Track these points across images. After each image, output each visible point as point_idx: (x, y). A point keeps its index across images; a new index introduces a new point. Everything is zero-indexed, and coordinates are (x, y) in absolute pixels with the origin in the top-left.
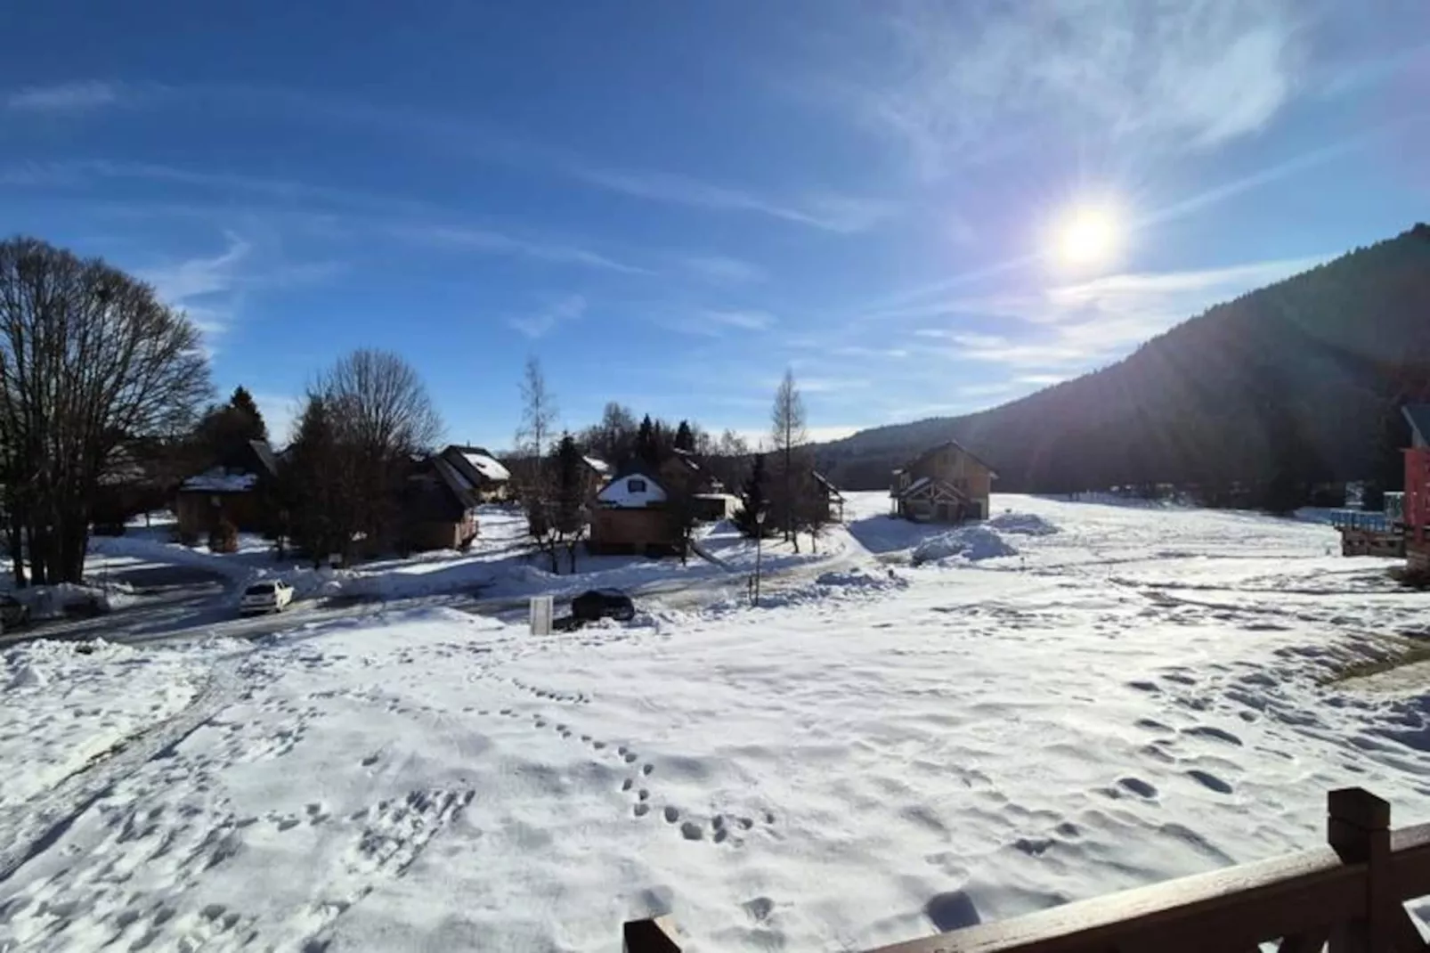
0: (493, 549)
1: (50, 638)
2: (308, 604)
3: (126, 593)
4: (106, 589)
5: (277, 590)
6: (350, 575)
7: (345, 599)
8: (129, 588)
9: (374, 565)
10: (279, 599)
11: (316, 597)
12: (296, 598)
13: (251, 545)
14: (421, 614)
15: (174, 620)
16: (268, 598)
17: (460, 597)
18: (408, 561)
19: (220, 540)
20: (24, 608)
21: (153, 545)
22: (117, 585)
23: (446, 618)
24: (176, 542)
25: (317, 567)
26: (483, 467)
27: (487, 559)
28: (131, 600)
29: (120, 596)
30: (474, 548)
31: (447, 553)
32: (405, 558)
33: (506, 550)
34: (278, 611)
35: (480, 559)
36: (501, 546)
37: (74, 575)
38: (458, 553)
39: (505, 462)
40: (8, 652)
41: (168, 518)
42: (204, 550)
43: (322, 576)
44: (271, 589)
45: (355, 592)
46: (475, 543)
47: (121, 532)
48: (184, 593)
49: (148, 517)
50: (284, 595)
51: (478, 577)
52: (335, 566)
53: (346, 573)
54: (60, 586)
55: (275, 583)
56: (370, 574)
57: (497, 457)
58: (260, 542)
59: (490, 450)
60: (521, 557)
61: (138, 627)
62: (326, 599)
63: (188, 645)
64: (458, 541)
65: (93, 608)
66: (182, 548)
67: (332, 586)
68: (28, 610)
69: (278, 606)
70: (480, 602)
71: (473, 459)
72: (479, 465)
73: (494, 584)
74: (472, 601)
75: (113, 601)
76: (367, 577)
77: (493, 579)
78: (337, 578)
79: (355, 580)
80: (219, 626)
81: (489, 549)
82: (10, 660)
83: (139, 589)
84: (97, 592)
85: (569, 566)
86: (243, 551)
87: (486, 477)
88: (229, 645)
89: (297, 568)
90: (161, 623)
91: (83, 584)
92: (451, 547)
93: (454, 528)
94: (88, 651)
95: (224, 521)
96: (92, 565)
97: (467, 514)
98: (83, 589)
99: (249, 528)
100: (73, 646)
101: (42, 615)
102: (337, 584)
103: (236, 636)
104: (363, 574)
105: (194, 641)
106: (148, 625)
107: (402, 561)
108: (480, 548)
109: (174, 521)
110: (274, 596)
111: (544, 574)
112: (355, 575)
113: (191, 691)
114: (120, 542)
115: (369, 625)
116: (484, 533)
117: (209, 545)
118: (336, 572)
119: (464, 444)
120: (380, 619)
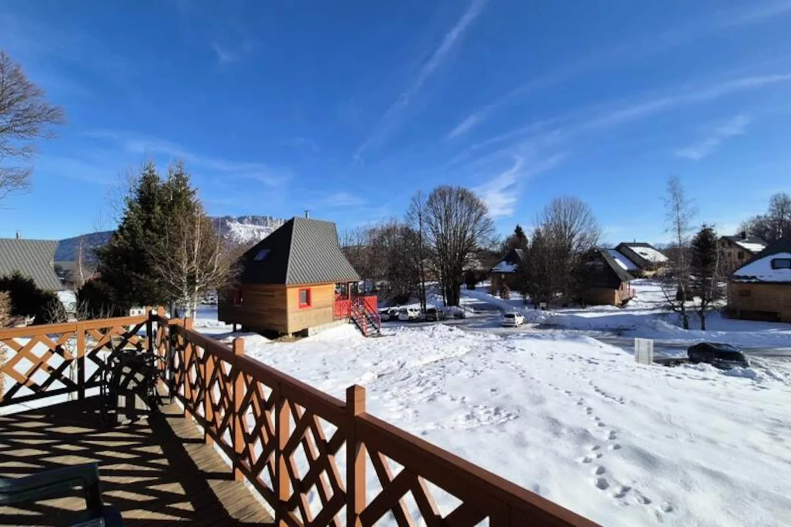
0: (644, 307)
1: (443, 324)
2: (529, 325)
3: (471, 312)
4: (465, 310)
5: (516, 317)
6: (550, 314)
7: (546, 326)
8: (472, 310)
9: (562, 311)
10: (516, 321)
11: (534, 322)
12: (525, 322)
13: (515, 296)
14: (574, 338)
15: (481, 325)
16: (512, 319)
17: (607, 334)
18: (585, 310)
19: (503, 294)
20: (444, 313)
21: (482, 294)
22: (470, 309)
23: (587, 342)
24: (489, 293)
25: (536, 308)
26: (646, 254)
27: (636, 313)
28: (472, 315)
29: (469, 313)
30: (630, 306)
31: (609, 307)
32: (583, 308)
33: (654, 309)
34: (516, 326)
35: (631, 313)
36: (650, 306)
37: (456, 303)
38: (618, 309)
39: (665, 252)
40: (433, 326)
41: (489, 283)
42: (498, 297)
43: (538, 313)
44: (513, 316)
45: (552, 323)
46: (630, 303)
47: (473, 288)
48: (488, 314)
49: (483, 283)
50: (519, 320)
51: (625, 324)
52: (543, 309)
53: (548, 313)
54: (453, 307)
55: (515, 313)
56: (560, 314)
57: (657, 248)
58: (518, 295)
59: (651, 244)
60: (659, 314)
61: (470, 325)
62: (538, 324)
63: (479, 335)
64: (617, 300)
65: (460, 316)
66: (491, 295)
67: (541, 318)
68: (445, 315)
69: (516, 324)
70: (621, 338)
71: (637, 250)
72: (642, 253)
73: (635, 330)
74: (614, 337)
75: (467, 314)
76: (558, 316)
77: (634, 326)
78: (544, 315)
79: (552, 317)
81: (640, 307)
82: (434, 329)
83: (476, 311)
84: (463, 310)
85: (700, 325)
86: (512, 299)
87: (646, 261)
88: (493, 337)
89: (527, 308)
90: (477, 325)
91: (459, 306)
92: (612, 304)
93: (614, 293)
94: (451, 330)
95: (505, 285)
96: (462, 301)
97: (624, 284)
98: (459, 309)
99: (514, 289)
100: (448, 327)
101: (448, 317)
102: (543, 317)
103: (496, 334)
104: (556, 314)
105: (482, 333)
106: (473, 325)
107: (582, 310)
108: (634, 306)
109: (490, 285)
110: (514, 320)
111: (672, 327)
112: (552, 314)
113: (469, 349)
114: (473, 292)
115: (546, 339)
116: (640, 297)
117: (500, 295)
118: (543, 312)
119: (632, 241)
120: (553, 338)
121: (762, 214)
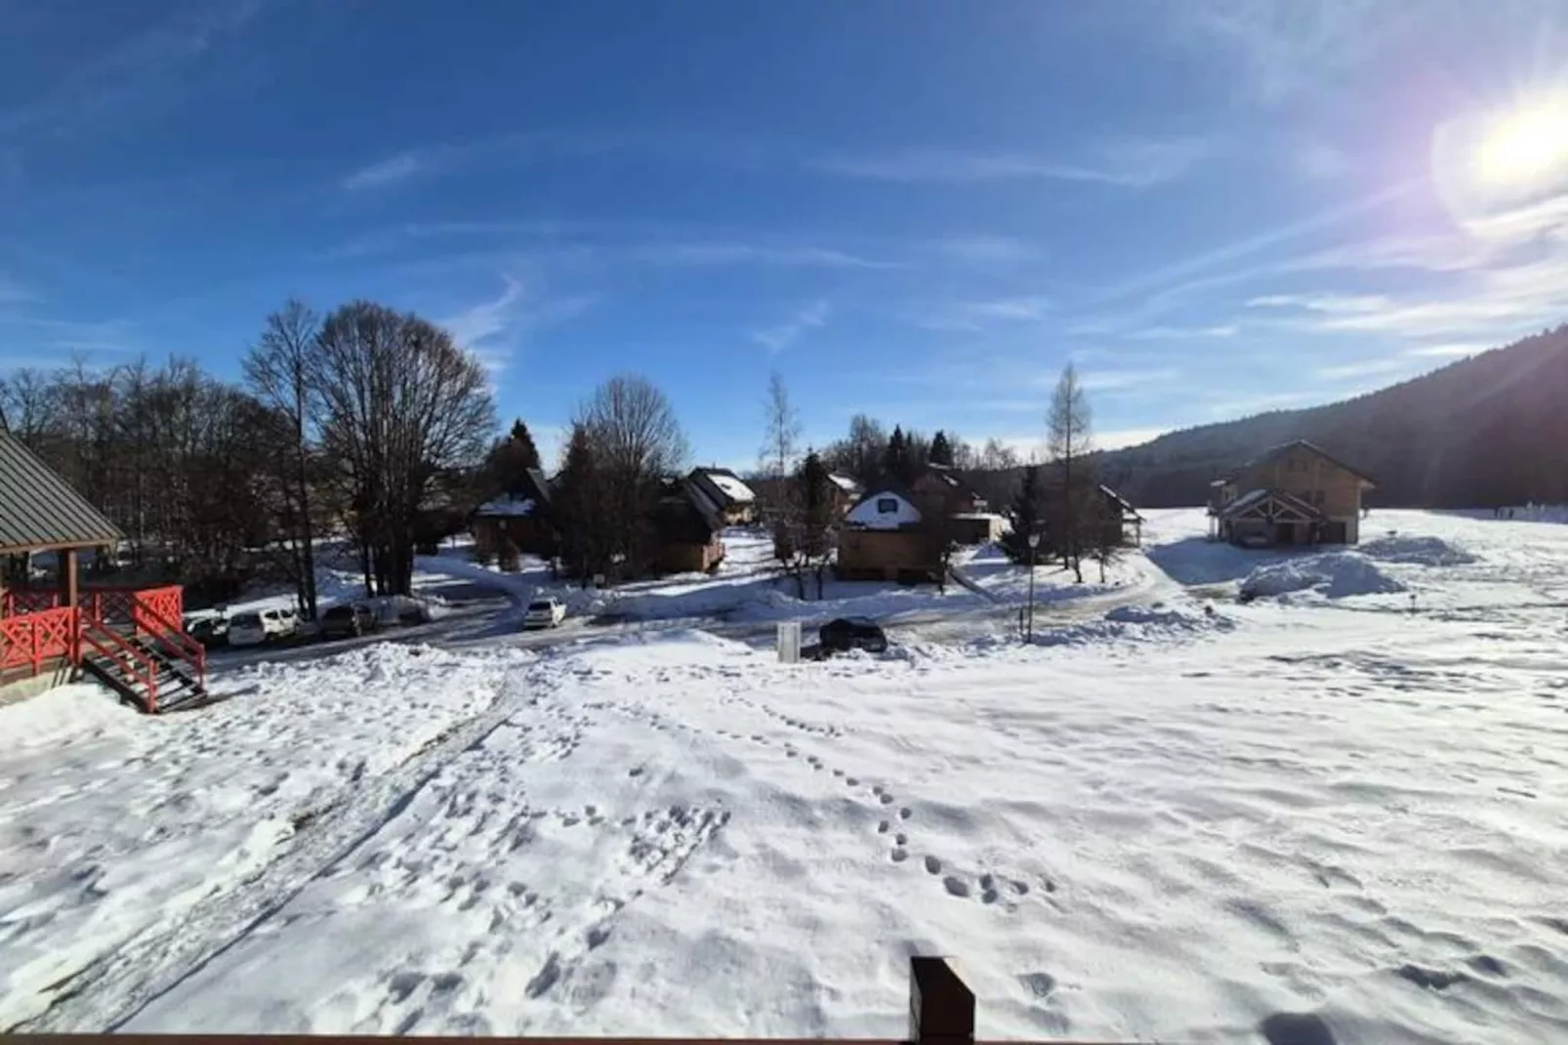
0: (739, 572)
1: (392, 641)
2: (578, 621)
3: (441, 605)
4: (426, 601)
5: (553, 607)
6: (612, 595)
7: (607, 618)
8: (442, 601)
9: (633, 585)
10: (554, 615)
11: (584, 615)
12: (568, 615)
13: (532, 565)
14: (675, 635)
15: (475, 631)
16: (545, 614)
17: (709, 620)
18: (661, 583)
19: (508, 562)
20: (373, 615)
21: (458, 563)
22: (435, 598)
23: (697, 640)
24: (475, 561)
25: (584, 586)
26: (728, 488)
27: (734, 582)
28: (445, 612)
29: (437, 608)
30: (722, 571)
31: (696, 575)
32: (658, 579)
33: (753, 574)
34: (554, 627)
35: (726, 582)
36: (748, 569)
37: (403, 588)
38: (707, 576)
39: (750, 482)
40: (365, 651)
41: (468, 540)
42: (495, 569)
43: (589, 596)
44: (547, 606)
45: (619, 611)
46: (722, 566)
47: (434, 552)
48: (482, 607)
49: (454, 539)
50: (558, 612)
51: (728, 601)
52: (599, 586)
53: (608, 592)
54: (396, 598)
55: (551, 600)
56: (629, 594)
57: (741, 477)
58: (537, 562)
59: (734, 471)
60: (767, 581)
61: (449, 635)
62: (592, 617)
63: (487, 654)
64: (706, 565)
65: (417, 617)
66: (479, 567)
67: (597, 605)
68: (376, 618)
69: (555, 622)
70: (729, 625)
71: (718, 480)
72: (723, 485)
73: (742, 609)
74: (720, 624)
75: (434, 612)
76: (626, 598)
77: (739, 603)
78: (602, 597)
79: (615, 600)
80: (510, 637)
81: (735, 573)
82: (367, 657)
83: (450, 602)
84: (421, 603)
85: (816, 594)
86: (524, 571)
87: (730, 499)
88: (518, 655)
89: (568, 587)
90: (467, 632)
91: (410, 596)
92: (699, 570)
93: (702, 551)
94: (417, 654)
95: (511, 543)
96: (417, 580)
97: (714, 536)
98: (411, 600)
99: (528, 550)
100: (406, 648)
101: (385, 622)
102: (600, 603)
103: (523, 647)
104: (623, 594)
105: (491, 649)
106: (458, 633)
107: (656, 583)
108: (727, 571)
109: (472, 543)
110: (551, 613)
111: (790, 599)
112: (616, 594)
113: (491, 694)
114: (434, 560)
115: (629, 644)
116: (730, 557)
117: (500, 564)
118: (600, 592)
119: (709, 465)
120: (639, 639)
121: (844, 440)
